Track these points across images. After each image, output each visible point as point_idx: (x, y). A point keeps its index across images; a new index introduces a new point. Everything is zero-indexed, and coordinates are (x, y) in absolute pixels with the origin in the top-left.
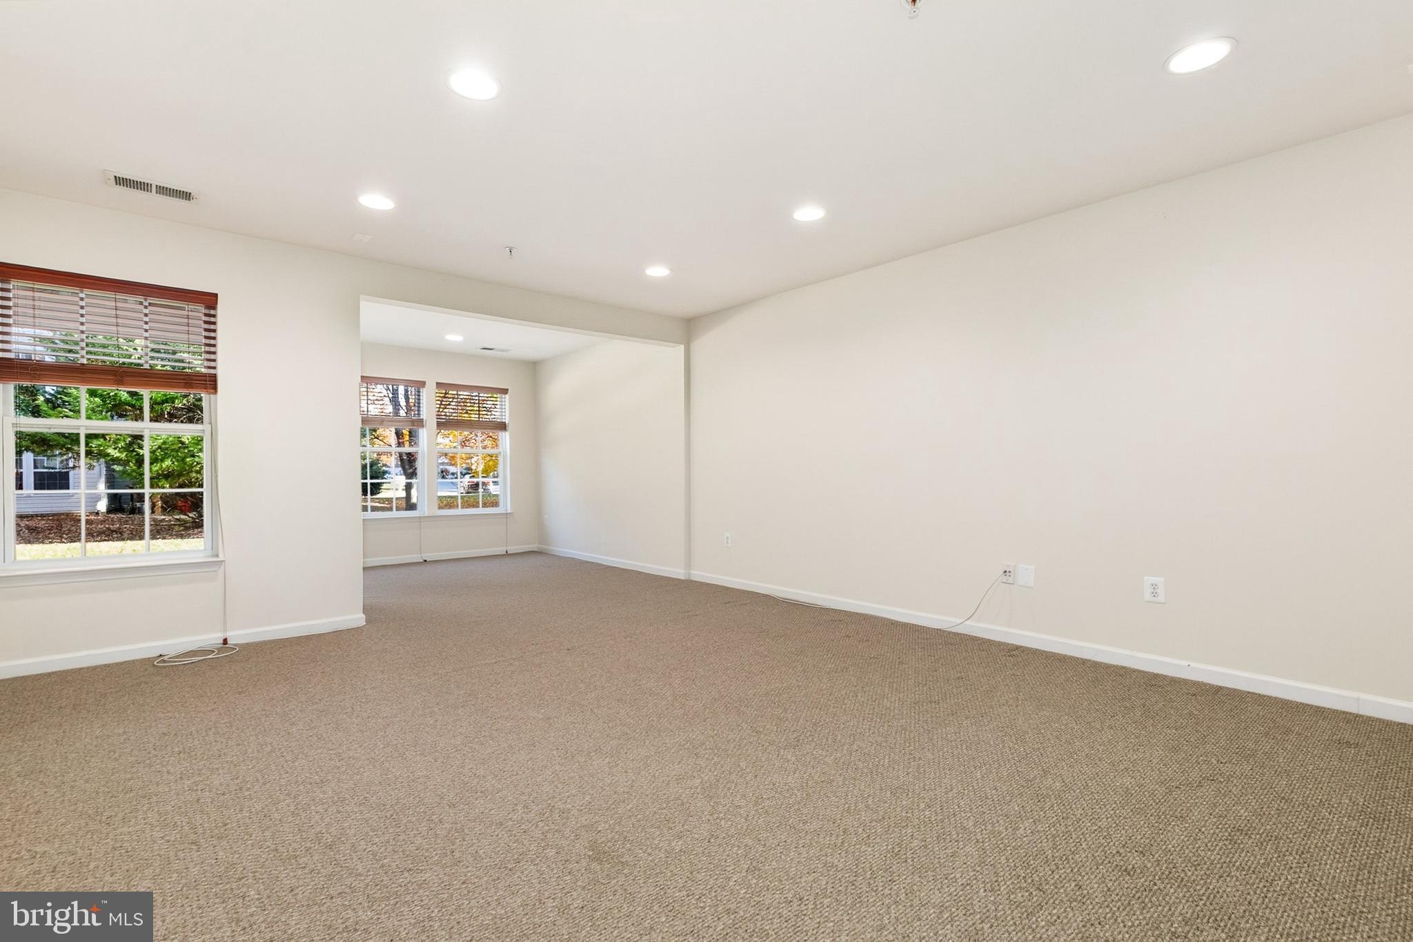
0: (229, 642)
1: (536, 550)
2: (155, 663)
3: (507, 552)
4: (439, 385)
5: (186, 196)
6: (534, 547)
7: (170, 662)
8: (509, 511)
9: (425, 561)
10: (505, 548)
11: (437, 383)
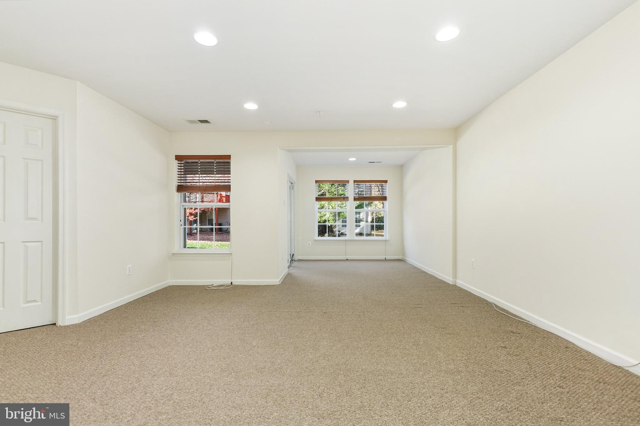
0: (233, 284)
1: (401, 259)
2: (206, 288)
3: (386, 259)
4: (355, 181)
5: (206, 122)
6: (400, 257)
7: (210, 288)
8: (388, 239)
9: (347, 259)
10: (385, 257)
11: (354, 181)
